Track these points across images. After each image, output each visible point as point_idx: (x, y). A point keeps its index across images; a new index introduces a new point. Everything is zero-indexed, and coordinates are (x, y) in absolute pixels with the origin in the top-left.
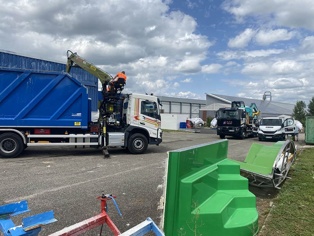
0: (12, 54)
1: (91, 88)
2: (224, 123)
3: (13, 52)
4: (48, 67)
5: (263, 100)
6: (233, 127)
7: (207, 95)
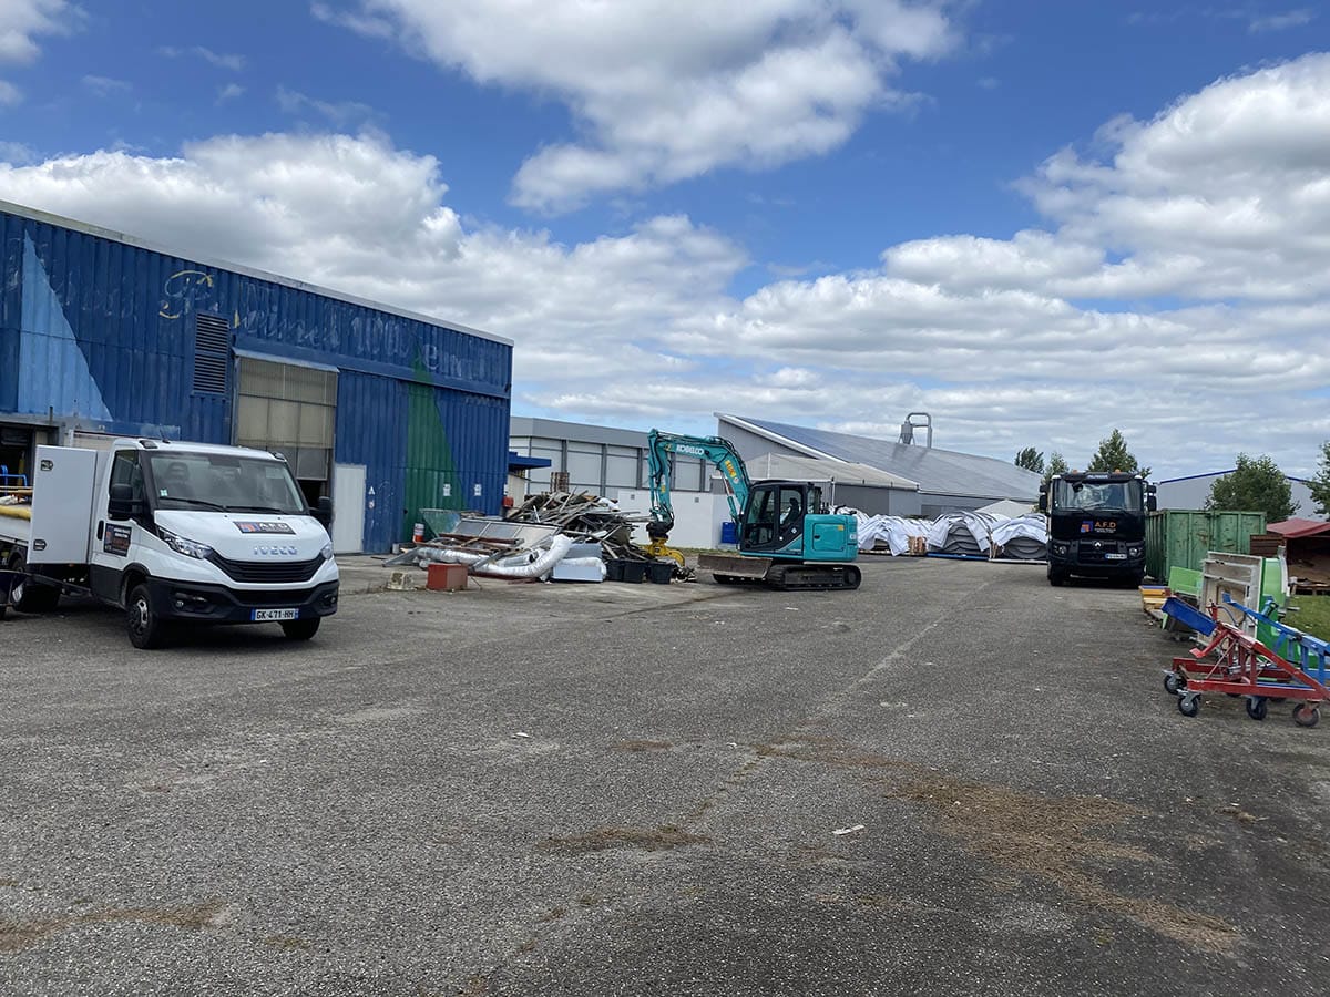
0: (308, 293)
1: (492, 403)
2: (1085, 528)
4: (390, 334)
5: (901, 442)
6: (1120, 544)
7: (721, 420)
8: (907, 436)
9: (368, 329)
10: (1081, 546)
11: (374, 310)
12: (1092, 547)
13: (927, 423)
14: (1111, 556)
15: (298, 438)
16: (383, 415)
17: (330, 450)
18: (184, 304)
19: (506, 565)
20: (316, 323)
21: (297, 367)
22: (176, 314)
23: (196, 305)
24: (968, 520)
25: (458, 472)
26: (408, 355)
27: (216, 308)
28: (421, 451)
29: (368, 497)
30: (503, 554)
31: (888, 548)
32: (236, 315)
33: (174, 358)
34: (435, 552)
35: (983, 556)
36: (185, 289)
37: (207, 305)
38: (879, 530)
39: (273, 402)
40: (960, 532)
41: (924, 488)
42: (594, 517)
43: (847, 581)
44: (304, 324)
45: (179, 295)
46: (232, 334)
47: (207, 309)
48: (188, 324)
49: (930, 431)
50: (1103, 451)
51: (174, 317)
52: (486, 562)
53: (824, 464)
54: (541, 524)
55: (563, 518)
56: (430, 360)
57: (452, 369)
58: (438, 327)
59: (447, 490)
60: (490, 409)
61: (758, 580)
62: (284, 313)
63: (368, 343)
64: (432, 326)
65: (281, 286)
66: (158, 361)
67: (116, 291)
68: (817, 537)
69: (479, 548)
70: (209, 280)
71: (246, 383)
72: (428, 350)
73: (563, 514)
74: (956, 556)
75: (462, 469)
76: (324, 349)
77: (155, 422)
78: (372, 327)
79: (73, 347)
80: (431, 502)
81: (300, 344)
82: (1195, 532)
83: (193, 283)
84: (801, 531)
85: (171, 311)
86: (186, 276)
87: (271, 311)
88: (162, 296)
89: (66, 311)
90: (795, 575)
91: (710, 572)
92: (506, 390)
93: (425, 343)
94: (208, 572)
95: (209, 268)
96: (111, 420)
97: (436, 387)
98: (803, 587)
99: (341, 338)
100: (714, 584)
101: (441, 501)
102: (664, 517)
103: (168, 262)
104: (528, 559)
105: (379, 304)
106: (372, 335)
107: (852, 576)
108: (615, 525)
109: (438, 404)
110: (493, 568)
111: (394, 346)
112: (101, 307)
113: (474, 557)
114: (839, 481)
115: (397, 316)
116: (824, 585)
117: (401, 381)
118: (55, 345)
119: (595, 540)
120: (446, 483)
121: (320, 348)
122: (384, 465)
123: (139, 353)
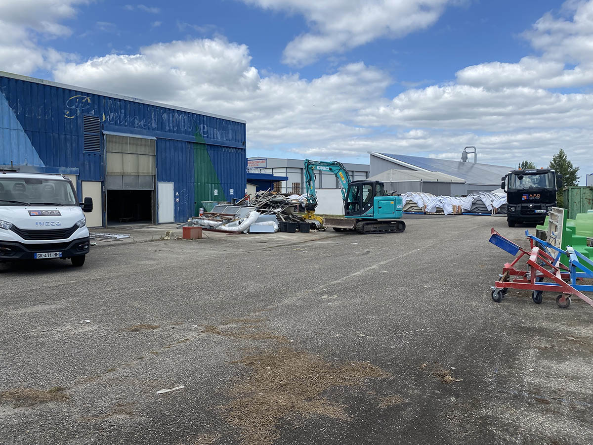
0: (139, 103)
1: (237, 151)
2: (524, 198)
3: (140, 100)
4: (182, 121)
5: (462, 161)
6: (543, 205)
7: (371, 155)
8: (465, 158)
9: (171, 119)
10: (522, 207)
11: (174, 110)
12: (528, 207)
13: (474, 151)
14: (538, 211)
15: (138, 171)
16: (180, 158)
17: (155, 175)
18: (77, 111)
19: (229, 226)
20: (144, 117)
21: (136, 138)
22: (73, 116)
23: (83, 111)
24: (482, 196)
25: (221, 183)
26: (192, 130)
27: (93, 112)
28: (201, 174)
29: (175, 197)
30: (229, 221)
31: (443, 211)
32: (103, 115)
33: (73, 137)
34: (200, 221)
35: (488, 213)
36: (77, 104)
37: (88, 111)
38: (438, 203)
39: (124, 155)
40: (478, 202)
41: (468, 182)
42: (276, 202)
43: (398, 229)
44: (138, 117)
45: (74, 107)
46: (101, 124)
47: (88, 113)
48: (79, 121)
49: (476, 155)
50: (555, 160)
51: (72, 117)
52: (220, 225)
53: (419, 173)
54: (250, 206)
55: (260, 203)
56: (204, 132)
57: (215, 135)
58: (207, 116)
59: (216, 192)
60: (236, 154)
61: (350, 230)
62: (128, 112)
63: (171, 125)
64: (203, 116)
65: (125, 100)
66: (65, 139)
67: (42, 106)
68: (380, 208)
69: (218, 218)
70: (89, 99)
71: (109, 146)
72: (202, 128)
73: (260, 202)
74: (476, 214)
75: (223, 182)
76: (149, 129)
77: (67, 167)
78: (173, 117)
79: (22, 133)
80: (208, 198)
81: (137, 127)
82: (584, 198)
83: (80, 101)
84: (372, 205)
85: (70, 115)
86: (77, 98)
87: (121, 113)
88: (65, 108)
89: (18, 117)
90: (369, 226)
91: (331, 227)
92: (243, 144)
93: (200, 124)
94: (8, 235)
95: (88, 94)
96: (44, 166)
97: (207, 144)
98: (374, 232)
99: (157, 124)
100: (333, 232)
101: (213, 197)
102: (313, 201)
103: (67, 92)
104: (238, 223)
105: (175, 107)
106: (173, 121)
107: (401, 226)
108: (285, 206)
109: (209, 152)
110: (224, 228)
111: (184, 126)
112: (35, 115)
113: (216, 223)
114: (425, 180)
115: (185, 112)
116: (386, 231)
117: (190, 142)
118: (14, 133)
119: (275, 213)
120: (215, 189)
121: (147, 128)
122: (183, 181)
123: (56, 136)
